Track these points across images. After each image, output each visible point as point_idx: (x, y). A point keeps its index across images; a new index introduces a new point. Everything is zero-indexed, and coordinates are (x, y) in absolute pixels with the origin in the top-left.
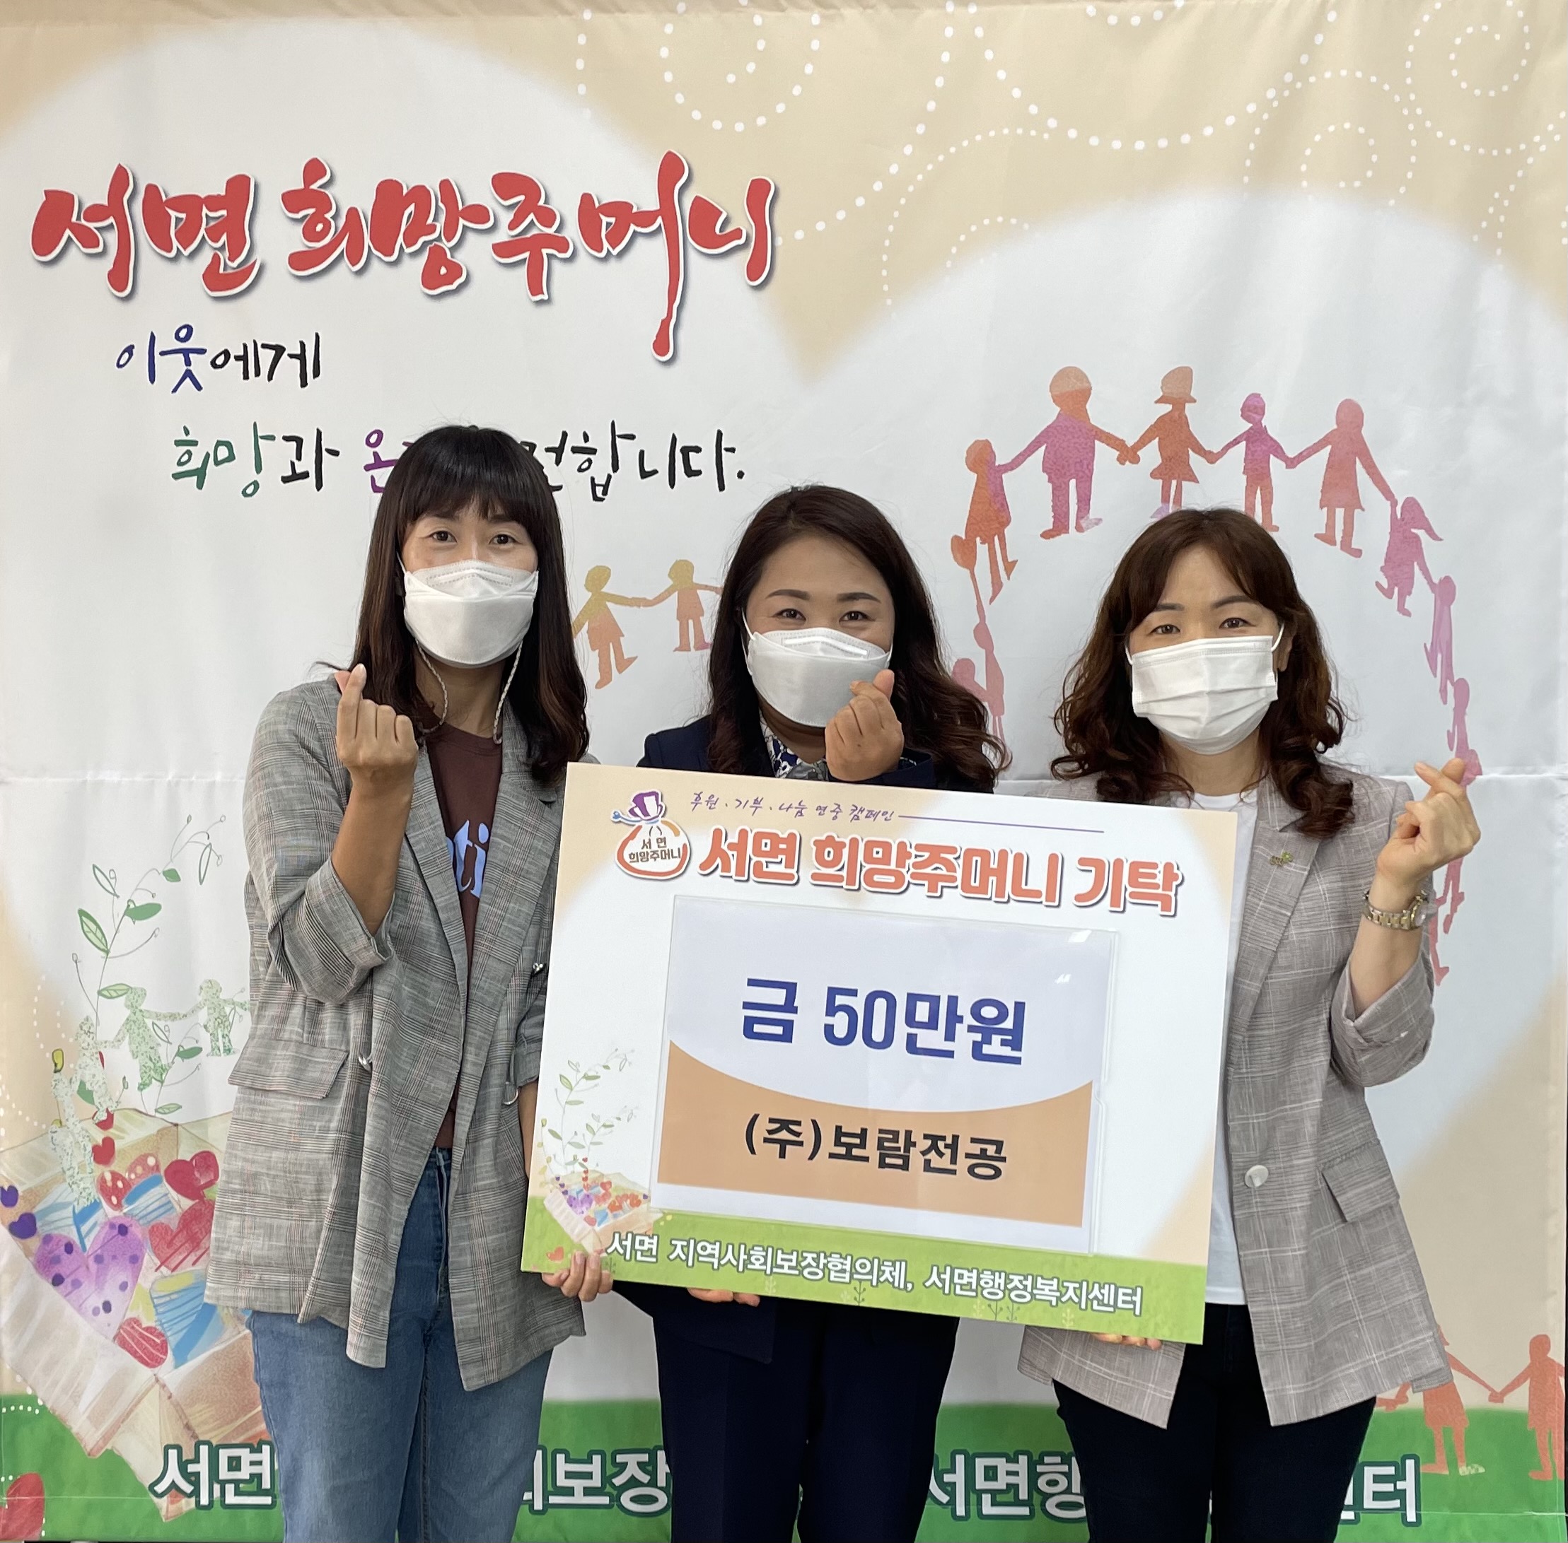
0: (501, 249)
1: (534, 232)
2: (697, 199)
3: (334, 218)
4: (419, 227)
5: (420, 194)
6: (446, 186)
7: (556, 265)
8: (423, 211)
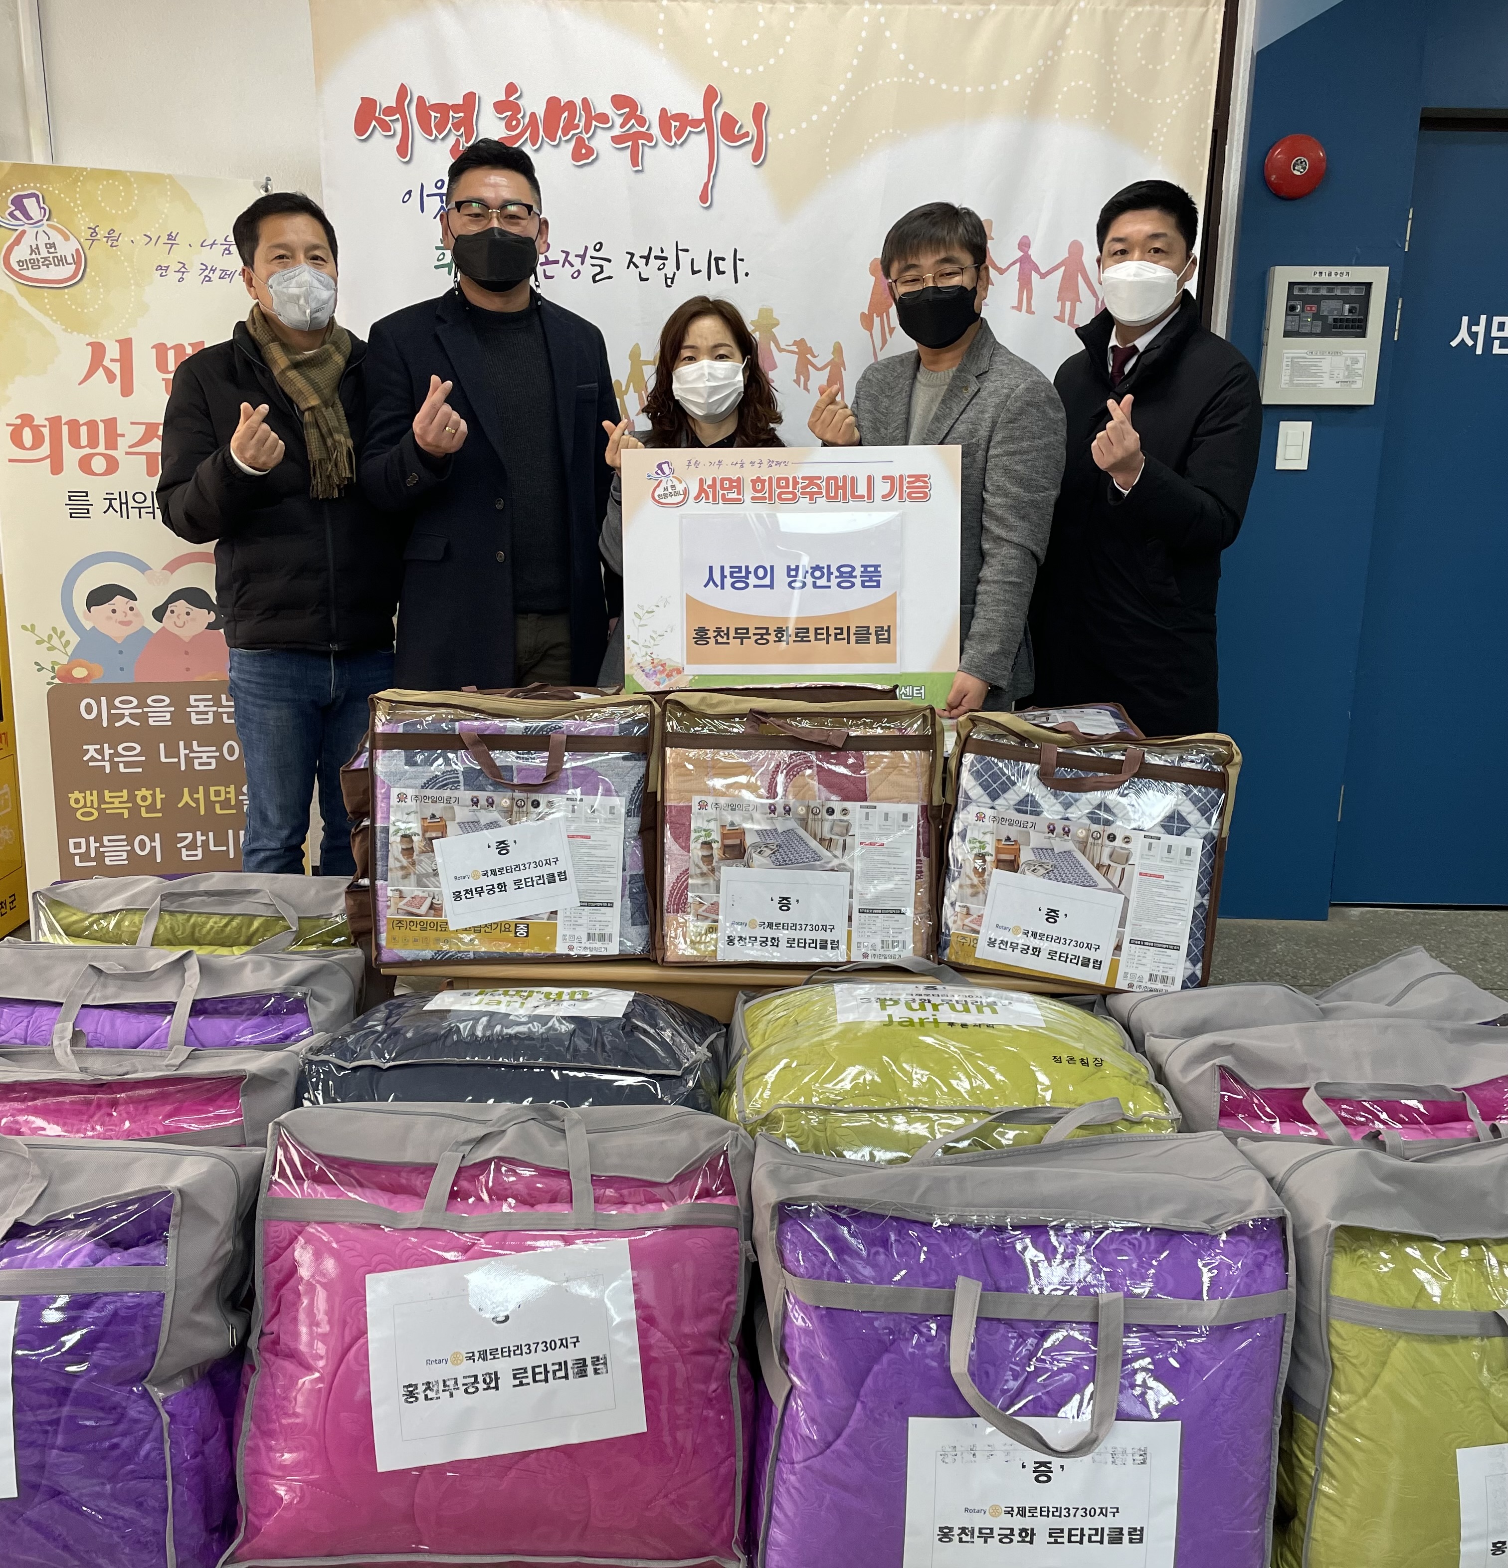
0: (616, 140)
1: (634, 130)
2: (725, 113)
3: (523, 117)
4: (570, 125)
5: (571, 105)
6: (585, 101)
7: (646, 149)
8: (572, 116)
